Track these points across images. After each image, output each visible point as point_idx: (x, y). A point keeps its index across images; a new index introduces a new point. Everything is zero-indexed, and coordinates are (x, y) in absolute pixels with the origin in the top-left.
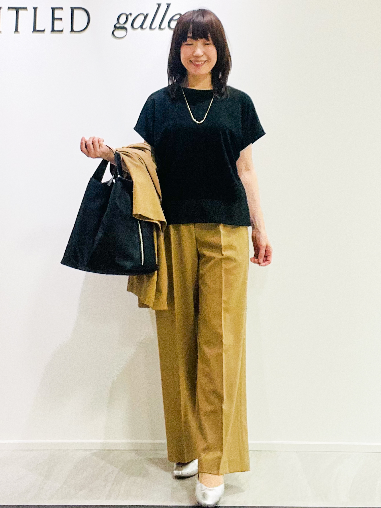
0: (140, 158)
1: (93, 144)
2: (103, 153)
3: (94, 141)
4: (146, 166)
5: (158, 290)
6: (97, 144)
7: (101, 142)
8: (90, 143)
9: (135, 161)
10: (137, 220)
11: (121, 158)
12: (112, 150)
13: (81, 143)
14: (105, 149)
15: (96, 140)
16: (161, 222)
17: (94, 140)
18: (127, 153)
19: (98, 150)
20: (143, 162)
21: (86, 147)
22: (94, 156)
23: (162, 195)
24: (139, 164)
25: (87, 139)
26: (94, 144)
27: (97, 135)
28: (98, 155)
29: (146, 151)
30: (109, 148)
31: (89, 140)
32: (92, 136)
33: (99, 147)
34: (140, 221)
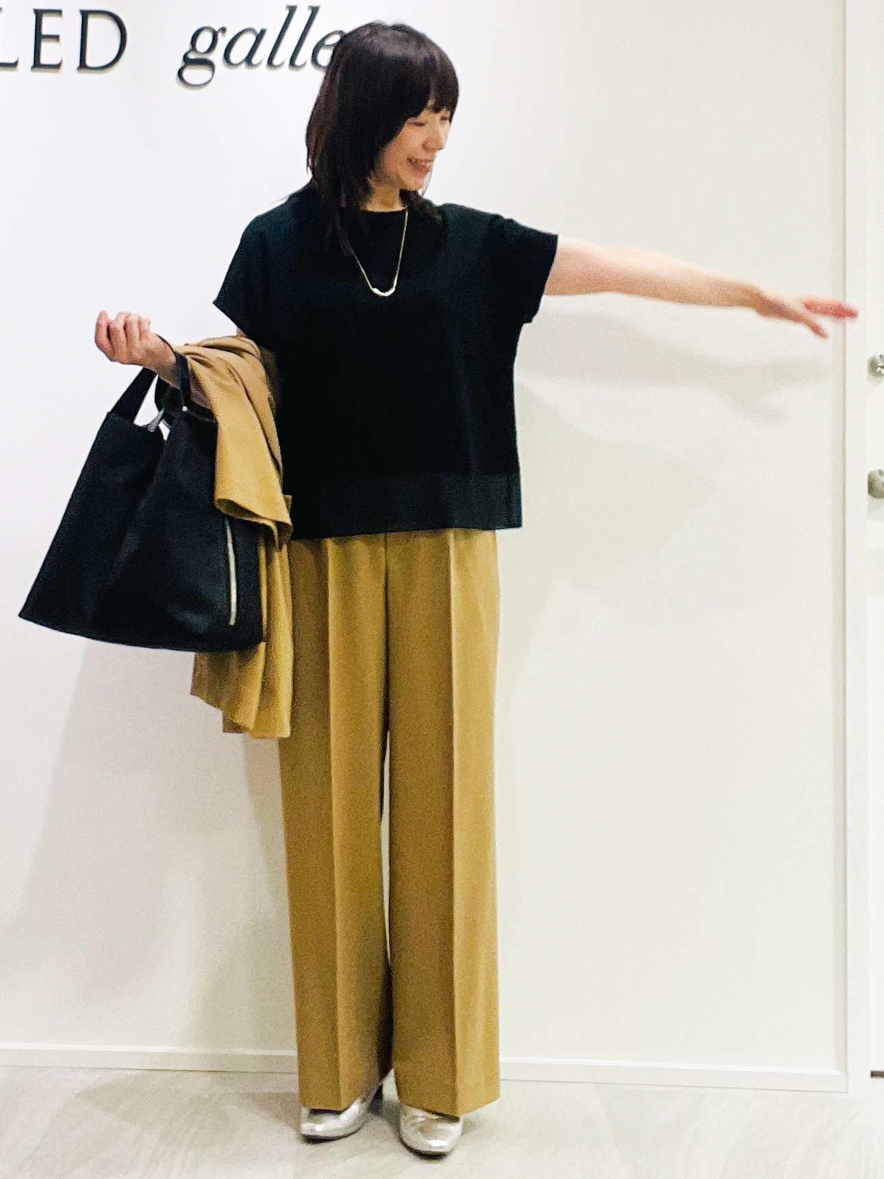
0: (232, 370)
1: (125, 328)
2: (150, 353)
3: (128, 322)
4: (246, 389)
5: (268, 689)
6: (135, 330)
7: (145, 327)
8: (119, 326)
9: (222, 376)
10: (223, 516)
11: (189, 367)
12: (169, 346)
13: (98, 326)
14: (153, 343)
15: (133, 319)
16: (280, 525)
17: (128, 319)
18: (202, 358)
19: (137, 344)
20: (238, 379)
21: (109, 337)
22: (124, 358)
23: (282, 461)
24: (230, 382)
25: (112, 316)
26: (129, 328)
27: (137, 310)
28: (137, 355)
29: (245, 355)
30: (164, 341)
31: (116, 319)
32: (125, 309)
33: (140, 338)
34: (231, 520)
